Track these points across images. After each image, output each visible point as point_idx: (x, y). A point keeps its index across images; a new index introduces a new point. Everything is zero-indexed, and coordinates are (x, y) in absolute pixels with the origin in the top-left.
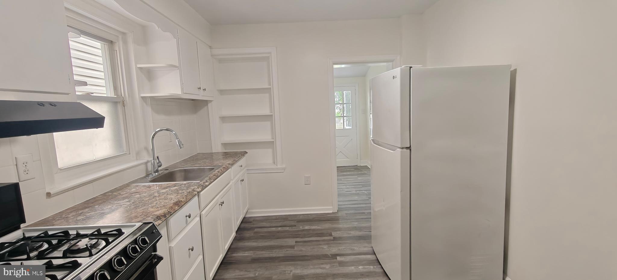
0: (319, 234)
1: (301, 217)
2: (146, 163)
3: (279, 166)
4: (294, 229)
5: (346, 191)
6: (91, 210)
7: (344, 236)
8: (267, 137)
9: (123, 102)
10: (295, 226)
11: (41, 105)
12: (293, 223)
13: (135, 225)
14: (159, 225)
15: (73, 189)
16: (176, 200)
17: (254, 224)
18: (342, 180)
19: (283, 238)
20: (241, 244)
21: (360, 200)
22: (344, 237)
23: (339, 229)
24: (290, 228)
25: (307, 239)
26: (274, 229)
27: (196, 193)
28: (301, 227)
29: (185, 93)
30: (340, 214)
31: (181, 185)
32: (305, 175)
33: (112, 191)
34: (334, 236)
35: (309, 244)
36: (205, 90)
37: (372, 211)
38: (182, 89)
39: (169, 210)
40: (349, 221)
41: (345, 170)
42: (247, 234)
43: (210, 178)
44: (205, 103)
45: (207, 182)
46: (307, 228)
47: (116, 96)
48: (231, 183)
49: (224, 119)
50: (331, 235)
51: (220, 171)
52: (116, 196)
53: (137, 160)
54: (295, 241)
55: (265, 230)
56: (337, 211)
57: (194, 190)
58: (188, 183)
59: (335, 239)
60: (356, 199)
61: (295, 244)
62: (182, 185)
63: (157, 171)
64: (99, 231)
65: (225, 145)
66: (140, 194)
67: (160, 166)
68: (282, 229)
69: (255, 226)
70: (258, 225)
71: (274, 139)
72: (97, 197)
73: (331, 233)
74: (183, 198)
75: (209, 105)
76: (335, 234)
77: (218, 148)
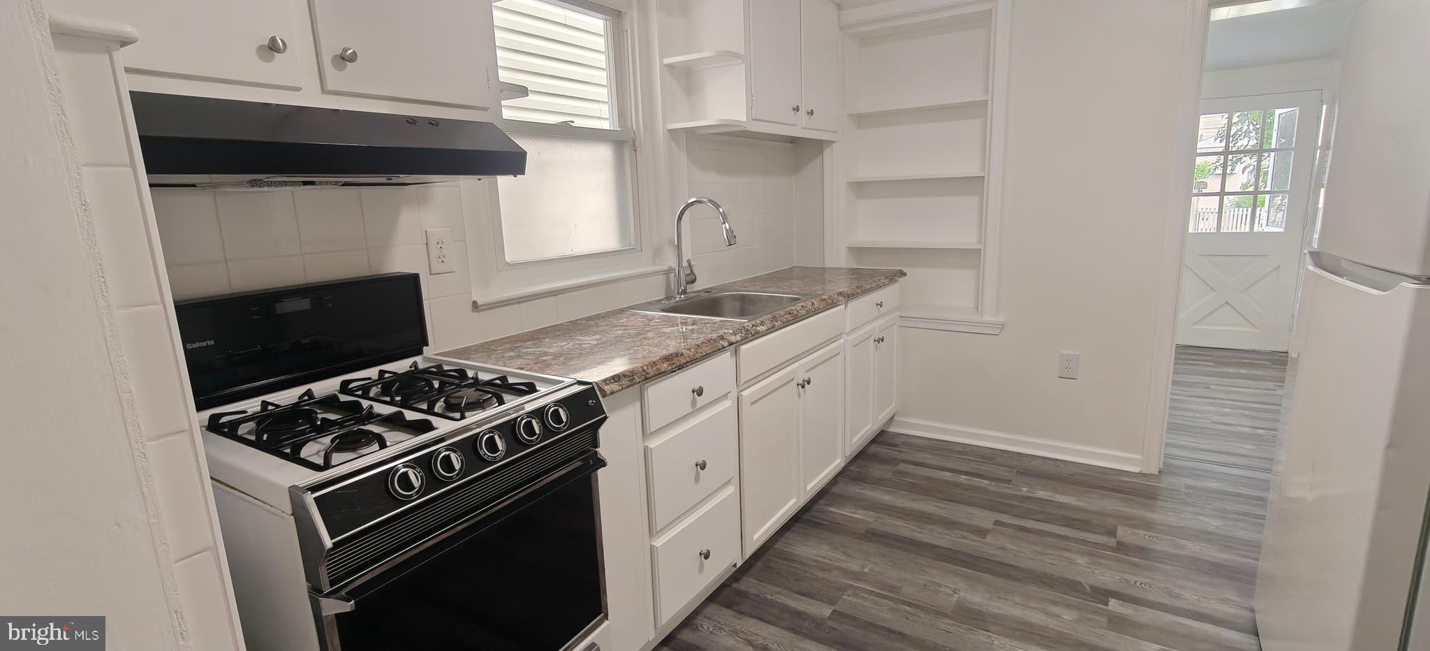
0: (1075, 520)
1: (1034, 462)
2: (668, 272)
3: (987, 318)
4: (1004, 489)
5: (1214, 423)
6: (534, 344)
7: (1157, 547)
8: (964, 238)
9: (634, 141)
10: (1009, 482)
11: (411, 123)
12: (1003, 473)
13: (564, 382)
14: (612, 393)
15: (519, 303)
16: (672, 350)
17: (900, 451)
18: (1210, 388)
19: (964, 504)
20: (855, 490)
21: (1256, 457)
22: (1156, 551)
23: (1148, 525)
24: (994, 484)
25: (1030, 524)
26: (947, 475)
27: (726, 344)
28: (1025, 489)
29: (754, 120)
30: (1166, 482)
31: (706, 323)
32: (1063, 352)
33: (589, 319)
34: (1118, 539)
35: (1033, 537)
36: (811, 113)
37: (1271, 496)
38: (750, 109)
39: (645, 368)
40: (1190, 509)
41: (1235, 360)
42: (877, 471)
43: (774, 317)
44: (818, 146)
45: (762, 323)
46: (1041, 494)
47: (620, 129)
48: (841, 341)
49: (861, 188)
50: (1112, 533)
51: (809, 307)
52: (589, 327)
53: (654, 263)
54: (994, 520)
55: (925, 472)
56: (1157, 473)
57: (722, 338)
58: (722, 321)
59: (1121, 547)
60: (1244, 452)
61: (990, 526)
62: (708, 323)
63: (684, 292)
64: (504, 379)
65: (858, 252)
66: (625, 330)
67: (693, 281)
68: (969, 479)
69: (902, 456)
70: (909, 458)
71: (983, 243)
72: (561, 324)
73: (1116, 528)
74: (690, 349)
75: (827, 153)
76: (1124, 533)
77: (837, 258)
